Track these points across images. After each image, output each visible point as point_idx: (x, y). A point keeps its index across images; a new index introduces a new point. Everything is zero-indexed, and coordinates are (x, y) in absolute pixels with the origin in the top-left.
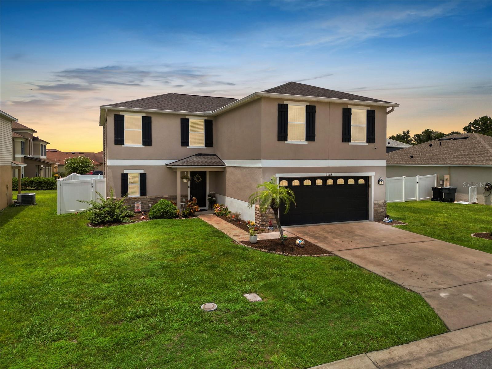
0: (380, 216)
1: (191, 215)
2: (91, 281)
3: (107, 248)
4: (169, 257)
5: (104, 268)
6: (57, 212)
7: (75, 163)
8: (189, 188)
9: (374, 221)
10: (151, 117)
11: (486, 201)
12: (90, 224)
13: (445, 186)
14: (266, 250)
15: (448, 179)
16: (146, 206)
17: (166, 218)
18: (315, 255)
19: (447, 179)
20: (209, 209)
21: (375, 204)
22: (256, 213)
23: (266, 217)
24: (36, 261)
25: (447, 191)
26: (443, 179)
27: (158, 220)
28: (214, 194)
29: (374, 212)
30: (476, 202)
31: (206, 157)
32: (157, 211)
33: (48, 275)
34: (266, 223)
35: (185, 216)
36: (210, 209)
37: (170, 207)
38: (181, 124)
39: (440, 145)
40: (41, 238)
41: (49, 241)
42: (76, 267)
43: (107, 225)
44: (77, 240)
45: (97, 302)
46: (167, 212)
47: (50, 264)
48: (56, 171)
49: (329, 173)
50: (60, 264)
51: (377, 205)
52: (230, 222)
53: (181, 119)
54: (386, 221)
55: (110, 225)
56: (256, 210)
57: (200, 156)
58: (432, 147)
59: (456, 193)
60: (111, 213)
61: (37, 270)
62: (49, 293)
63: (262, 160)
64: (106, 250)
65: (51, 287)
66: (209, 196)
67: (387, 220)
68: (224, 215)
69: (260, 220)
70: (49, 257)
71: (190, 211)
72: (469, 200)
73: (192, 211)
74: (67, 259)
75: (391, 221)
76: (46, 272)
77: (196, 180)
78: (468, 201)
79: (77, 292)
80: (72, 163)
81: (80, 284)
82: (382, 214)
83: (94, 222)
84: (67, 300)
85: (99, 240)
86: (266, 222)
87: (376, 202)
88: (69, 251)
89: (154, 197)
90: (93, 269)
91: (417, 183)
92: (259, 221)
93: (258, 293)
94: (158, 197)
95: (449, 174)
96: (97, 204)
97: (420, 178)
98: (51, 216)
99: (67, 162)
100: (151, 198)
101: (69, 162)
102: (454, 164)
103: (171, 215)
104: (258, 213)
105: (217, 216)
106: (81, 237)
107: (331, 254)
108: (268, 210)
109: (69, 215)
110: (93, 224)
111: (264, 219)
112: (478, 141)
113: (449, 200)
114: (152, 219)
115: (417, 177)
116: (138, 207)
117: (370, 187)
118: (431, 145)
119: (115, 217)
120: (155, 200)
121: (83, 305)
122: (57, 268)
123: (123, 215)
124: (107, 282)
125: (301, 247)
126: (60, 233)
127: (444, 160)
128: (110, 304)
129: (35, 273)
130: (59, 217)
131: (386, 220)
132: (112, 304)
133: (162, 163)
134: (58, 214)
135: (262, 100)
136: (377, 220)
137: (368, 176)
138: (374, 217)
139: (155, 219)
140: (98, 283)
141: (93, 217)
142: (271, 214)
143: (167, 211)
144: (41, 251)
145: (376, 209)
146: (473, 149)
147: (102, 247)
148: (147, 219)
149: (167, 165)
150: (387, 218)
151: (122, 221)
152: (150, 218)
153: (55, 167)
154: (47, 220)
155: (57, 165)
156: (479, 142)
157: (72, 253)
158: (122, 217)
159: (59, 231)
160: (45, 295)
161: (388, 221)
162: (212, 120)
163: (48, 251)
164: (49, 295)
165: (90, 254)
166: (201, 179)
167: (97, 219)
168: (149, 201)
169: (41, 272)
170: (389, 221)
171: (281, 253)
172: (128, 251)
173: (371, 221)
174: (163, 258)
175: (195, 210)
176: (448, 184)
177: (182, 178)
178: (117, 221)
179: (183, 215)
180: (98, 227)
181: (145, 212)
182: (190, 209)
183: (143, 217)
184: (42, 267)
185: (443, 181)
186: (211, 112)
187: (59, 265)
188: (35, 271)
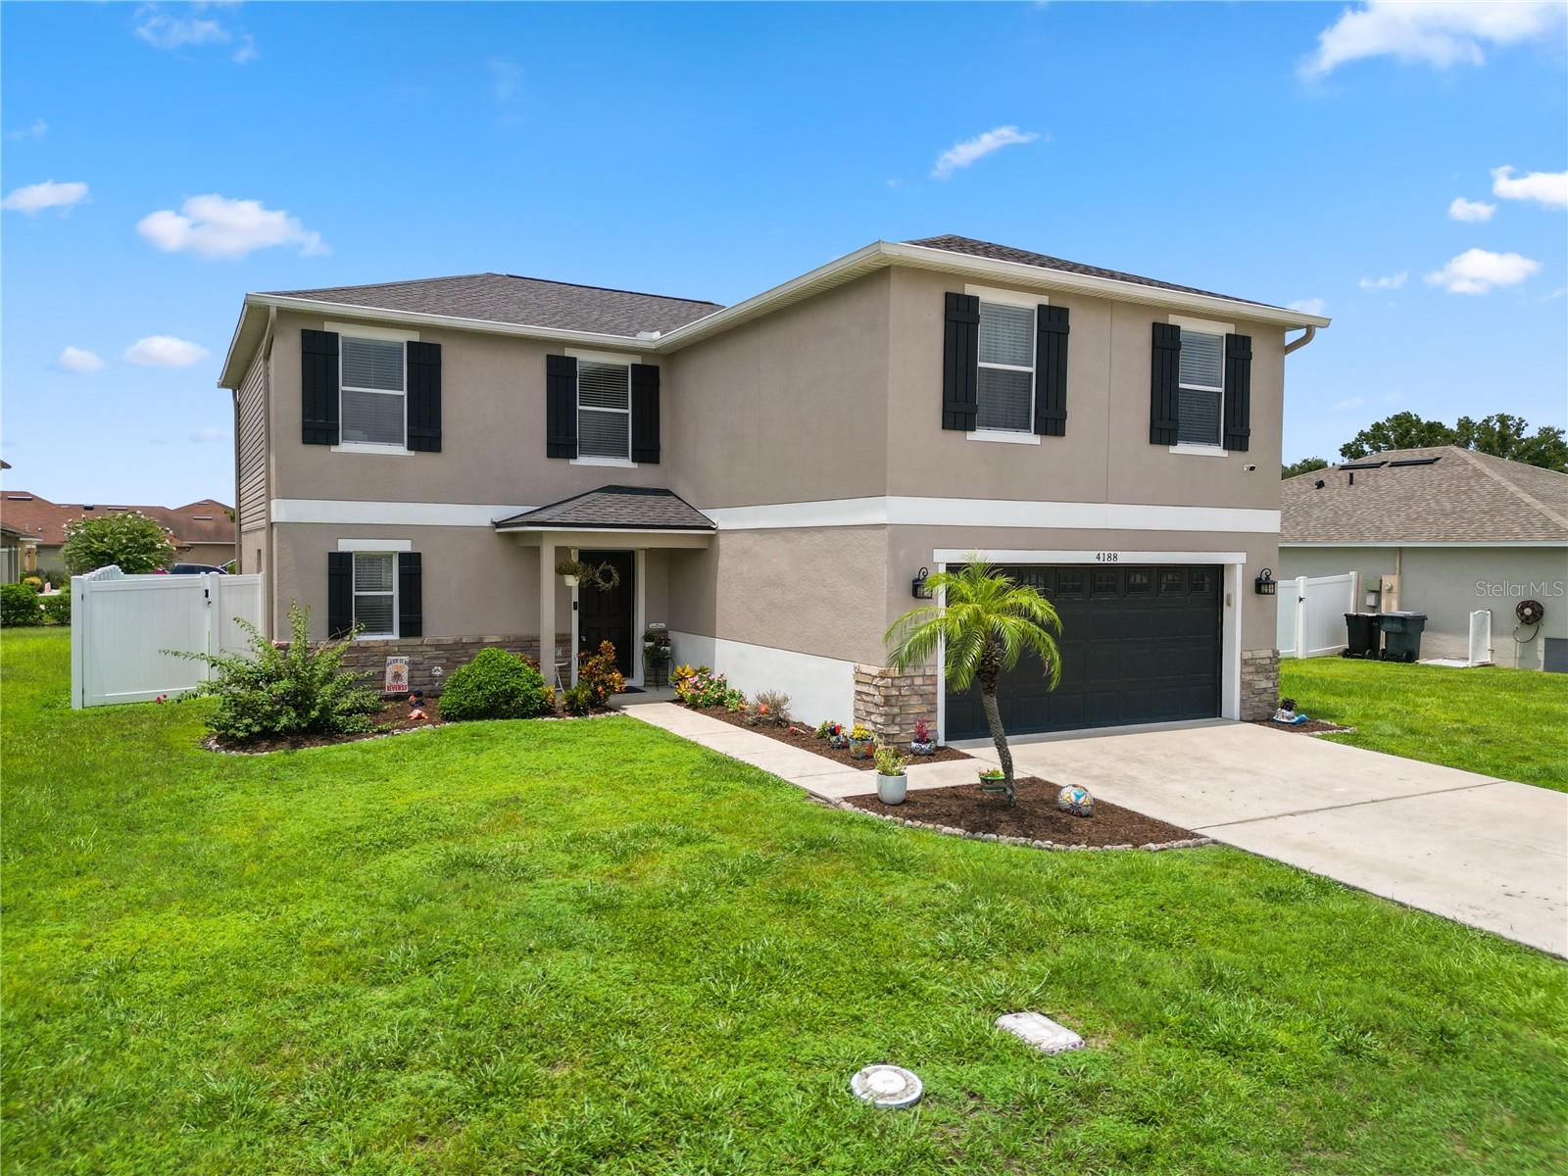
0: (1260, 705)
1: (597, 706)
2: (301, 978)
3: (322, 833)
4: (598, 862)
5: (340, 914)
6: (69, 700)
7: (105, 536)
8: (575, 609)
9: (1242, 720)
10: (439, 346)
11: (1522, 658)
12: (217, 742)
13: (1384, 612)
14: (957, 831)
15: (1396, 589)
16: (420, 673)
17: (509, 718)
18: (1151, 845)
19: (1390, 590)
20: (647, 683)
21: (1245, 663)
22: (858, 693)
23: (900, 707)
24: (29, 895)
25: (1397, 627)
26: (1378, 589)
27: (478, 723)
28: (664, 632)
29: (1242, 688)
30: (1488, 660)
31: (640, 497)
32: (471, 691)
33: (97, 955)
34: (902, 730)
35: (575, 709)
36: (649, 686)
37: (521, 678)
38: (549, 375)
39: (1351, 483)
40: (29, 795)
41: (67, 807)
42: (212, 915)
43: (286, 744)
44: (182, 804)
45: (374, 1082)
46: (512, 695)
47: (90, 904)
48: (31, 563)
49: (1107, 553)
50: (140, 904)
51: (1252, 665)
52: (754, 728)
53: (549, 357)
54: (1286, 721)
55: (296, 745)
56: (857, 682)
57: (616, 496)
58: (1323, 489)
59: (1422, 634)
60: (300, 700)
61: (41, 931)
62: (123, 1044)
63: (888, 498)
64: (317, 838)
65: (127, 1011)
66: (648, 637)
67: (1288, 718)
68: (717, 703)
69: (880, 720)
70: (78, 873)
71: (595, 692)
72: (1470, 658)
73: (600, 688)
74: (162, 880)
75: (1301, 721)
76: (86, 942)
77: (599, 580)
78: (1468, 659)
79: (260, 1036)
80: (95, 536)
81: (259, 994)
82: (1264, 697)
83: (232, 731)
84: (221, 1075)
85: (276, 802)
86: (900, 725)
87: (1247, 655)
88: (162, 846)
89: (450, 642)
90: (292, 922)
91: (1301, 599)
92: (875, 723)
93: (1047, 1013)
94: (464, 641)
95: (1398, 572)
96: (244, 664)
97: (1308, 586)
98: (51, 715)
99: (73, 533)
100: (438, 646)
101: (82, 531)
102: (1416, 541)
103: (524, 705)
104: (868, 694)
105: (688, 707)
106: (196, 789)
107: (1203, 840)
108: (909, 682)
109: (119, 708)
110: (228, 741)
111: (894, 716)
112: (1475, 470)
113: (1405, 655)
114: (455, 720)
115: (1301, 580)
116: (397, 676)
117: (1229, 605)
118: (1320, 485)
119: (314, 714)
120: (456, 652)
121: (308, 1099)
122: (128, 920)
123: (345, 704)
124: (377, 983)
125: (1081, 816)
126: (102, 776)
127: (1379, 529)
128: (440, 1093)
129: (32, 947)
130: (81, 716)
131: (1283, 715)
132: (448, 1089)
133: (483, 515)
134: (76, 706)
135: (893, 276)
136: (1251, 718)
137: (1223, 565)
138: (1242, 708)
139: (467, 720)
140: (338, 987)
141: (228, 714)
142: (916, 698)
143: (513, 690)
144: (39, 848)
145: (1248, 677)
146: (1465, 493)
147: (295, 827)
148: (436, 720)
149: (498, 525)
150: (1289, 710)
151: (344, 728)
152: (447, 718)
153: (29, 552)
154: (35, 728)
155: (34, 547)
156: (1481, 475)
157: (175, 857)
158: (340, 713)
159: (94, 767)
160: (109, 1053)
161: (1293, 721)
162: (657, 368)
163: (73, 849)
164: (127, 1053)
165: (259, 858)
166: (616, 576)
167: (245, 721)
168: (430, 654)
169: (63, 941)
170: (1297, 718)
171: (1022, 840)
172: (414, 842)
173: (1231, 721)
174: (573, 867)
175: (613, 687)
176: (1395, 604)
177: (561, 571)
178: (324, 730)
179: (570, 703)
180: (251, 753)
181: (419, 694)
182: (596, 684)
183: (416, 712)
184: (62, 919)
185: (1378, 593)
186: (657, 335)
187: (136, 906)
188: (33, 936)
